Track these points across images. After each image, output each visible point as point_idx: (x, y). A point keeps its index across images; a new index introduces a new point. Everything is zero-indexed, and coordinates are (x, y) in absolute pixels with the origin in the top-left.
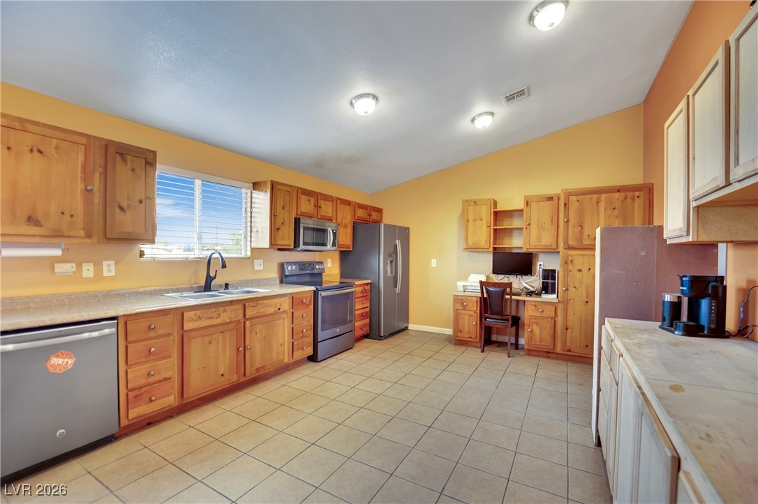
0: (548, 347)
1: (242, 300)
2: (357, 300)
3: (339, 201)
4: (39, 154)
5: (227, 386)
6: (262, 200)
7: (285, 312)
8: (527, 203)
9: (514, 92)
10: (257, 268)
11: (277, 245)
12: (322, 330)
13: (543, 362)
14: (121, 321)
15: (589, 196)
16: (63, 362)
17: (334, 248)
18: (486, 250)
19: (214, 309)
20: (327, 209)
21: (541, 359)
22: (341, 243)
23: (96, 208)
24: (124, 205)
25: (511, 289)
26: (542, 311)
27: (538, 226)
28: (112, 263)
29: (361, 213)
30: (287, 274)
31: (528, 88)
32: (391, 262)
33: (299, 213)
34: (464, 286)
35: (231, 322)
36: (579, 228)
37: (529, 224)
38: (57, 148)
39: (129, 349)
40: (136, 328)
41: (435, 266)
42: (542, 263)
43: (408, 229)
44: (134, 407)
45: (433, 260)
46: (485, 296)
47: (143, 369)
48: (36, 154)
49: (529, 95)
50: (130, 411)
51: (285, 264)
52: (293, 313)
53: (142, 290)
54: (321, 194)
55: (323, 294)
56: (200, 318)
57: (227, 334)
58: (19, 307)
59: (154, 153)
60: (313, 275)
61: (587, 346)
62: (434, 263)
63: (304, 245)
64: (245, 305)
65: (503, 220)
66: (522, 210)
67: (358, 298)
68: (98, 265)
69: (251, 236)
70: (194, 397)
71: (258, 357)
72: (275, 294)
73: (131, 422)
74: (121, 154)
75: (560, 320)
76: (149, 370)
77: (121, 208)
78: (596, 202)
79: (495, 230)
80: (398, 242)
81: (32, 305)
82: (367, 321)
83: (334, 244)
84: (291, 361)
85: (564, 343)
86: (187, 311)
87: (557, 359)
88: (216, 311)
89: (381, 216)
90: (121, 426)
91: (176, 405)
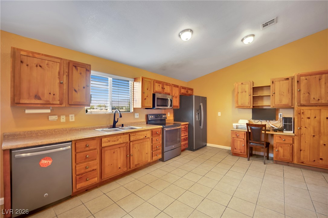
0: (288, 160)
1: (129, 132)
2: (182, 132)
3: (173, 86)
4: (40, 67)
5: (122, 173)
6: (138, 86)
7: (148, 138)
8: (273, 82)
9: (268, 21)
10: (136, 117)
11: (145, 106)
12: (166, 147)
13: (286, 168)
14: (73, 143)
15: (314, 76)
16: (47, 162)
17: (171, 107)
18: (249, 107)
19: (116, 137)
20: (167, 89)
21: (284, 166)
22: (174, 105)
23: (64, 91)
24: (77, 89)
25: (265, 128)
26: (284, 140)
27: (279, 94)
28: (73, 115)
29: (183, 91)
30: (149, 120)
31: (277, 18)
32: (198, 114)
33: (155, 91)
34: (237, 126)
35: (123, 143)
36: (307, 94)
37: (274, 93)
38: (47, 64)
39: (77, 156)
40: (80, 146)
41: (220, 115)
42: (282, 114)
43: (206, 98)
44: (79, 183)
45: (219, 113)
46: (250, 131)
47: (84, 165)
48: (39, 67)
49: (277, 22)
50: (77, 185)
51: (149, 115)
52: (152, 138)
53: (86, 127)
54: (165, 82)
55: (166, 129)
56: (109, 141)
57: (122, 149)
58: (34, 135)
59: (90, 65)
60: (161, 120)
61: (314, 161)
62: (219, 114)
63: (157, 106)
64: (130, 135)
65: (257, 92)
66: (270, 86)
67: (183, 131)
68: (67, 116)
69: (133, 103)
70: (106, 178)
71: (136, 159)
72: (144, 129)
73: (78, 190)
74: (75, 67)
75: (296, 145)
76: (86, 166)
77: (75, 91)
78: (318, 79)
79: (253, 97)
80: (201, 104)
81: (39, 134)
82: (187, 142)
83: (171, 106)
84: (152, 161)
85: (299, 158)
86: (103, 138)
87: (294, 166)
88: (116, 138)
89: (193, 92)
90: (73, 192)
91: (98, 182)
